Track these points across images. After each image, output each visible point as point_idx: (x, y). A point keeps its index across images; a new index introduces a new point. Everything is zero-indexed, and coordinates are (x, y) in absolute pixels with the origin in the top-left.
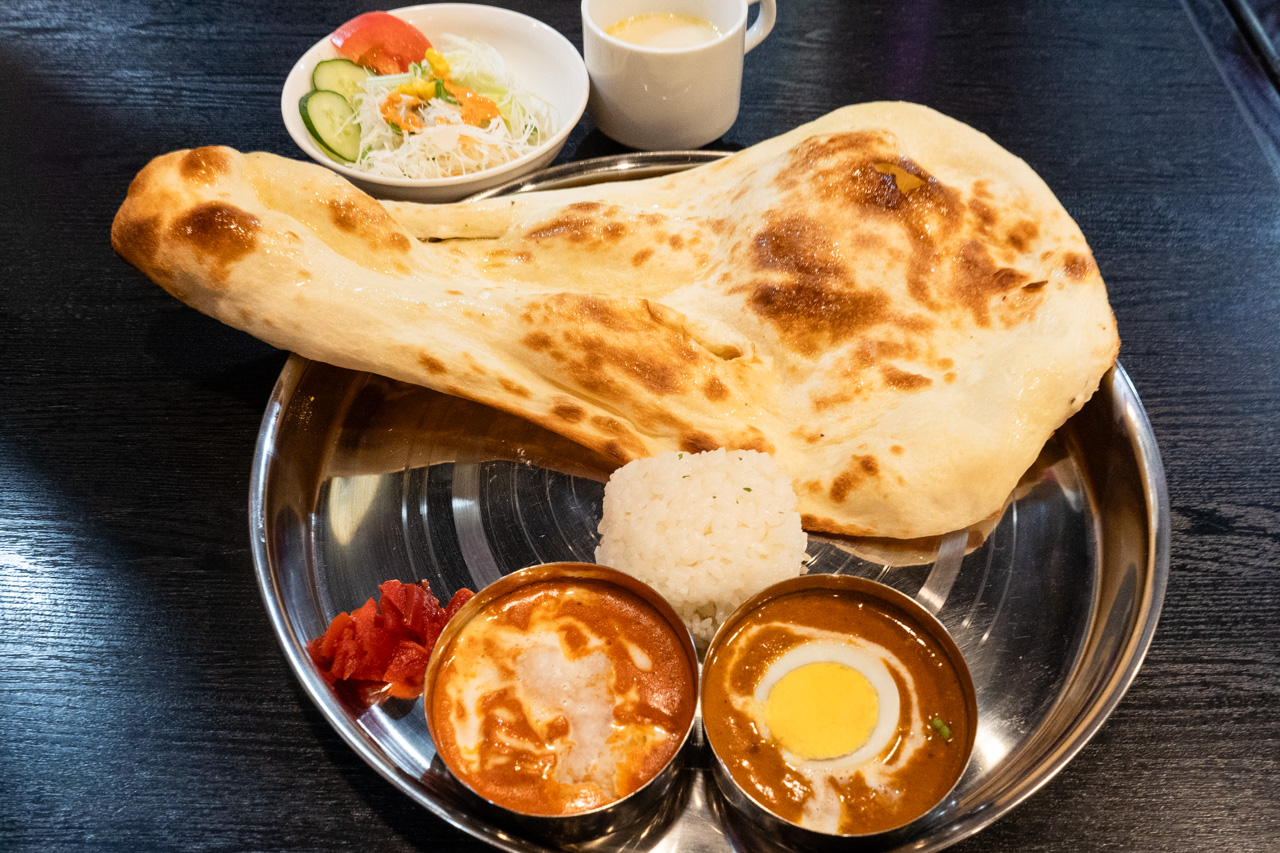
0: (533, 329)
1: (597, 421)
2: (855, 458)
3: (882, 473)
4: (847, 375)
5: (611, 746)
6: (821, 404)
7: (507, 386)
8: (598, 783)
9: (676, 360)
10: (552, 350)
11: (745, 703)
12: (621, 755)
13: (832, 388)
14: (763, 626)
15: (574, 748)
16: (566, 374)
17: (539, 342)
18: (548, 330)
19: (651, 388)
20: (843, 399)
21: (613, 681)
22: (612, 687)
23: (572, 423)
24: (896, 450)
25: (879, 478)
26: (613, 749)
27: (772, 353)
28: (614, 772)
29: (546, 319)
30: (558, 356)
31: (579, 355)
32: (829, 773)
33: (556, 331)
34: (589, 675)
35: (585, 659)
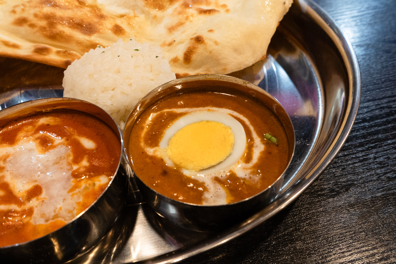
0: (18, 16)
1: (58, 53)
2: (192, 39)
3: (206, 41)
4: (180, 13)
5: (71, 193)
6: (171, 29)
7: (6, 44)
8: (63, 218)
9: (96, 20)
10: (29, 23)
11: (155, 151)
12: (79, 197)
13: (174, 21)
14: (159, 113)
15: (46, 201)
16: (38, 34)
17: (21, 22)
18: (25, 15)
19: (85, 33)
20: (181, 24)
21: (71, 158)
22: (70, 162)
23: (45, 55)
24: (211, 31)
25: (205, 44)
26: (73, 195)
27: (143, 12)
28: (75, 208)
29: (23, 10)
30: (32, 26)
31: (43, 23)
32: (214, 175)
33: (29, 14)
34: (55, 159)
35: (52, 151)
